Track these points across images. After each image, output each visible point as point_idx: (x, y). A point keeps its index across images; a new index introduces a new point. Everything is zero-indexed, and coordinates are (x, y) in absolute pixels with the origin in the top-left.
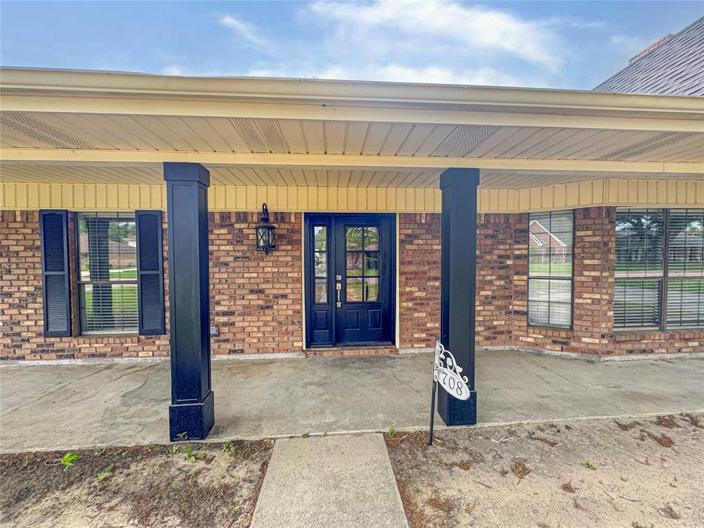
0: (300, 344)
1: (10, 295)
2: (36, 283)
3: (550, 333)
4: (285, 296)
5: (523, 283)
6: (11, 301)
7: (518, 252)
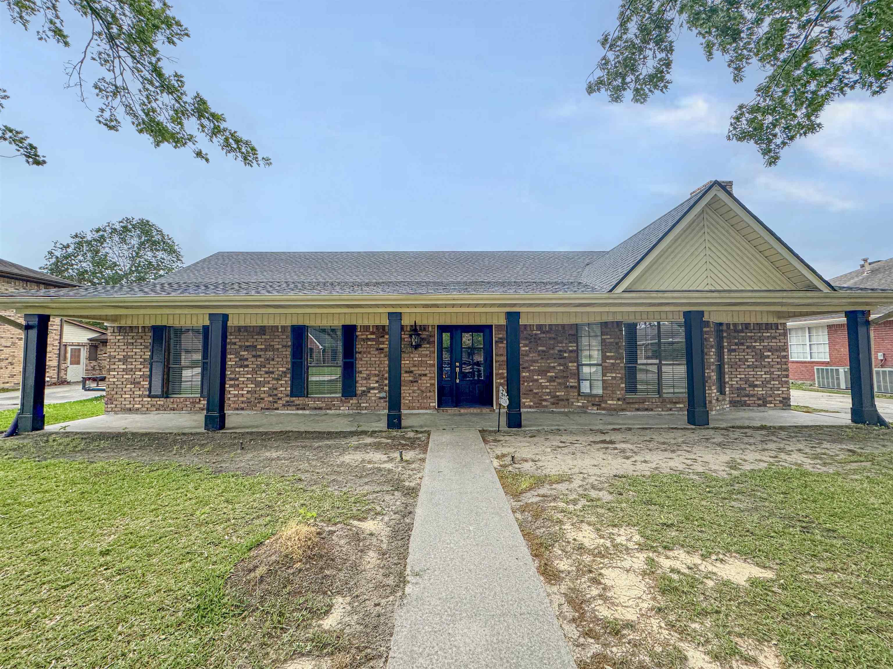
0: (434, 404)
1: (272, 373)
2: (287, 366)
3: (590, 399)
4: (425, 375)
5: (574, 368)
6: (273, 376)
7: (571, 348)
